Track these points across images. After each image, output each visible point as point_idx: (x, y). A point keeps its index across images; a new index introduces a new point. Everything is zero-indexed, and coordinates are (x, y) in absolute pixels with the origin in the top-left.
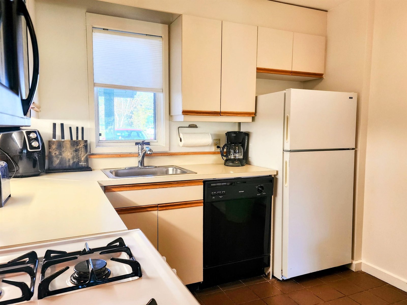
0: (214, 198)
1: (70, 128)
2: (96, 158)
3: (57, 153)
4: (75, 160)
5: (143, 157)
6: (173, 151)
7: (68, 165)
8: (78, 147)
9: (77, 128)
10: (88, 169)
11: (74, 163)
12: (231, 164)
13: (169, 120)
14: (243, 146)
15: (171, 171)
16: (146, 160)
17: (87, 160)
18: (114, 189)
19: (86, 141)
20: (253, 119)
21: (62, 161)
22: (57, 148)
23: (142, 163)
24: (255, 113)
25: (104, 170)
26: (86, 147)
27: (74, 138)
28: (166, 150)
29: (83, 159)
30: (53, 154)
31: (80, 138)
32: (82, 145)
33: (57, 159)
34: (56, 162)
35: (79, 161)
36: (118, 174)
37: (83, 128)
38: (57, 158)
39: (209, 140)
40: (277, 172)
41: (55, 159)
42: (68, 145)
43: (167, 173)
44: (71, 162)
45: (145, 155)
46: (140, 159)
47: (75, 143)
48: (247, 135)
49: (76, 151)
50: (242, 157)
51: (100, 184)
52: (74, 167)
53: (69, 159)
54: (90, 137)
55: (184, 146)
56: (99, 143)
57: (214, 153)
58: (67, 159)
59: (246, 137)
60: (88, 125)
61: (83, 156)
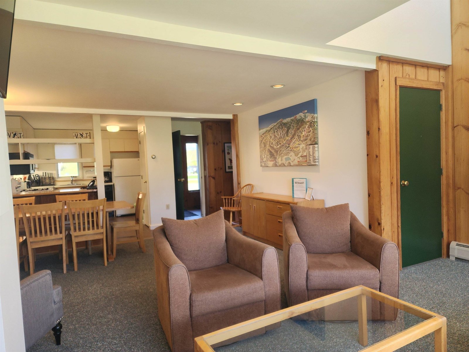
1: (48, 173)
2: (57, 182)
6: (84, 179)
10: (54, 185)
13: (82, 169)
14: (109, 176)
16: (73, 182)
17: (54, 182)
20: (111, 167)
22: (44, 179)
27: (49, 176)
28: (82, 179)
31: (51, 176)
32: (52, 178)
34: (44, 183)
35: (51, 182)
38: (44, 182)
41: (43, 182)
42: (48, 178)
44: (48, 183)
45: (72, 180)
46: (71, 182)
48: (111, 173)
49: (50, 180)
54: (55, 176)
55: (87, 177)
56: (58, 177)
60: (54, 172)
61: (52, 181)
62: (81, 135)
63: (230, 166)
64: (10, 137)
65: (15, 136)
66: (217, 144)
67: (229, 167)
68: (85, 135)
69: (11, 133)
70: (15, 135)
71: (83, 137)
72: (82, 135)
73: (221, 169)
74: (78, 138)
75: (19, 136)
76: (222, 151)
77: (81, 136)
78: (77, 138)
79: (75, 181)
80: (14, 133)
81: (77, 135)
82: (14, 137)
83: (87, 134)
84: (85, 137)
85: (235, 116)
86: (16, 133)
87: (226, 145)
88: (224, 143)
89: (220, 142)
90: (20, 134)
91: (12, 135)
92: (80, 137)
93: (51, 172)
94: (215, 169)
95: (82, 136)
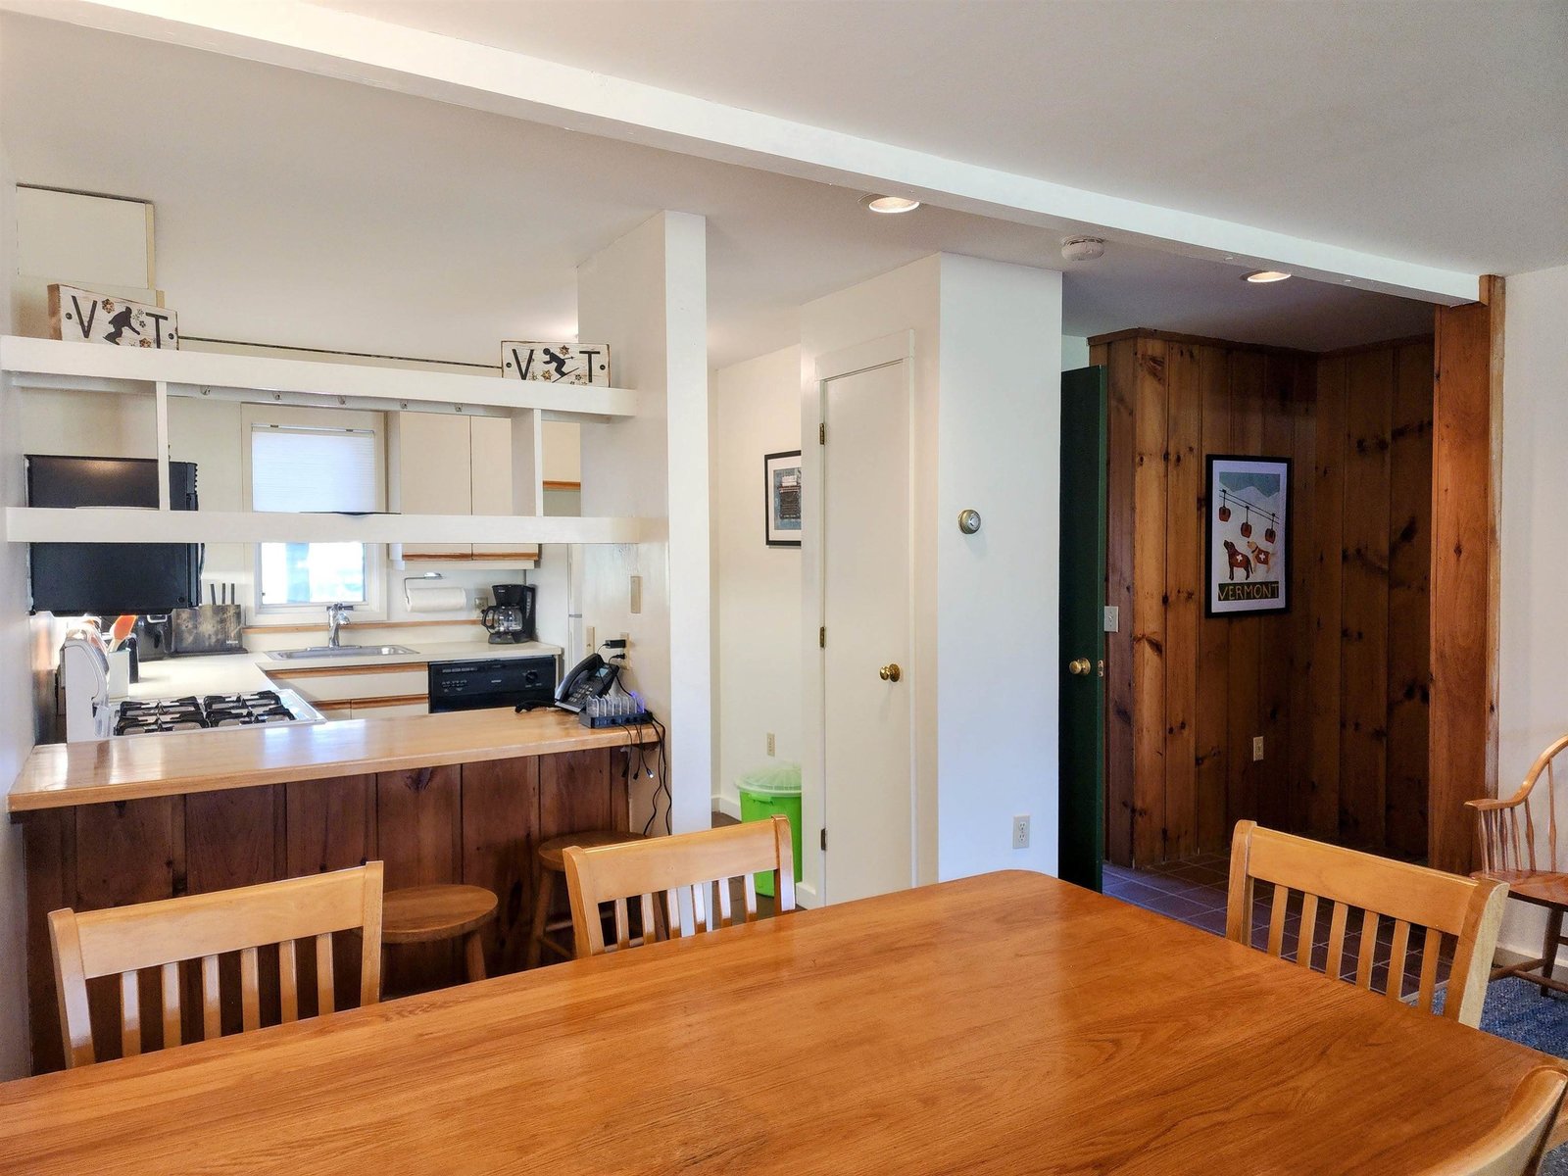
0: (446, 690)
1: (212, 586)
2: (256, 633)
3: (190, 626)
4: (220, 637)
5: (337, 630)
6: (395, 619)
7: (207, 644)
8: (225, 616)
9: (224, 585)
10: (240, 650)
11: (218, 640)
12: (498, 640)
13: (388, 567)
14: (523, 610)
15: (385, 651)
16: (342, 634)
17: (239, 636)
18: (280, 676)
19: (239, 606)
20: (537, 564)
21: (198, 638)
22: (190, 618)
23: (335, 640)
24: (540, 554)
25: (269, 653)
26: (238, 615)
27: (219, 602)
28: (383, 618)
29: (233, 635)
30: (184, 628)
31: (228, 601)
32: (232, 612)
33: (191, 635)
34: (189, 639)
35: (227, 637)
36: (290, 655)
37: (233, 585)
38: (190, 632)
39: (460, 599)
40: (563, 650)
41: (186, 635)
42: (209, 613)
43: (380, 653)
44: (213, 640)
45: (338, 627)
46: (332, 634)
47: (219, 610)
48: (533, 590)
49: (222, 621)
50: (519, 628)
51: (260, 668)
52: (219, 647)
53: (210, 635)
54: (247, 600)
55: (413, 610)
56: (261, 608)
57: (473, 622)
58: (207, 636)
59: (529, 594)
60: (243, 580)
61: (233, 630)
62: (554, 358)
63: (1230, 581)
64: (86, 334)
65: (126, 330)
66: (1178, 459)
67: (1222, 587)
68: (576, 363)
69: (99, 306)
70: (122, 320)
71: (563, 374)
72: (561, 363)
73: (1190, 595)
74: (534, 378)
75: (149, 333)
76: (1199, 500)
77: (554, 365)
78: (524, 377)
79: (350, 627)
80: (119, 309)
81: (530, 359)
82: (113, 338)
83: (590, 353)
84: (578, 377)
85: (1492, 283)
86: (129, 310)
87: (1219, 466)
88: (1210, 459)
89: (1191, 449)
90: (157, 318)
91: (103, 322)
92: (547, 377)
93: (228, 579)
94: (1165, 600)
95: (559, 370)
